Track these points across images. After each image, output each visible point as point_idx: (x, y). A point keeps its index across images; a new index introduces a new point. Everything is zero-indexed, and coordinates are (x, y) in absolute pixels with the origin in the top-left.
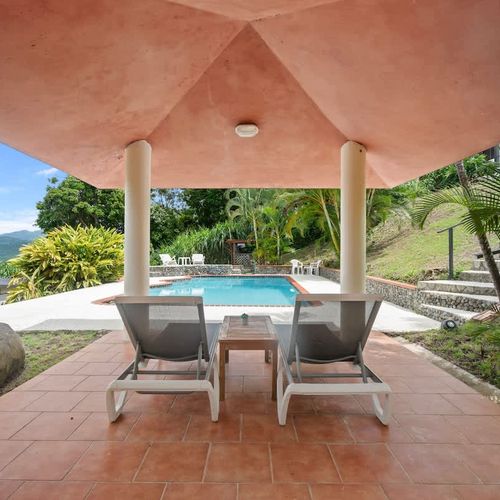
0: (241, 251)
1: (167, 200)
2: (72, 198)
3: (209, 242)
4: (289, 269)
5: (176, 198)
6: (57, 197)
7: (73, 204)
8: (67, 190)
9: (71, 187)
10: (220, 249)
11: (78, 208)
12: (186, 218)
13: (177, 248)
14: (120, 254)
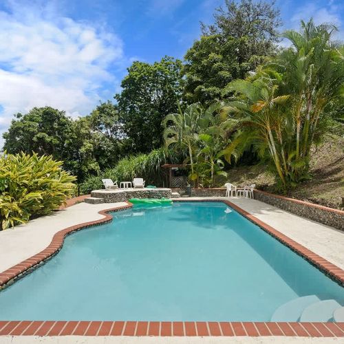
0: (176, 174)
1: (111, 132)
2: (31, 129)
3: (147, 167)
4: (223, 192)
5: (119, 131)
6: (19, 128)
7: (33, 134)
8: (27, 123)
9: (31, 120)
10: (156, 172)
11: (38, 138)
12: (126, 146)
13: (119, 171)
14: (54, 184)
